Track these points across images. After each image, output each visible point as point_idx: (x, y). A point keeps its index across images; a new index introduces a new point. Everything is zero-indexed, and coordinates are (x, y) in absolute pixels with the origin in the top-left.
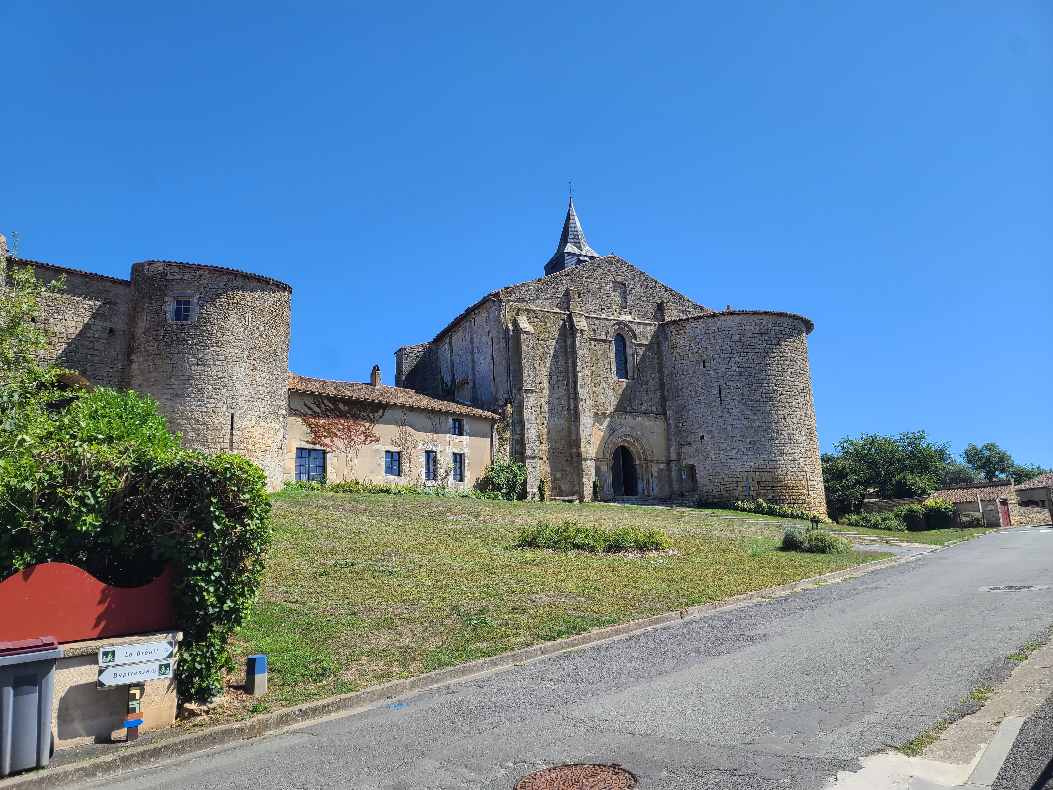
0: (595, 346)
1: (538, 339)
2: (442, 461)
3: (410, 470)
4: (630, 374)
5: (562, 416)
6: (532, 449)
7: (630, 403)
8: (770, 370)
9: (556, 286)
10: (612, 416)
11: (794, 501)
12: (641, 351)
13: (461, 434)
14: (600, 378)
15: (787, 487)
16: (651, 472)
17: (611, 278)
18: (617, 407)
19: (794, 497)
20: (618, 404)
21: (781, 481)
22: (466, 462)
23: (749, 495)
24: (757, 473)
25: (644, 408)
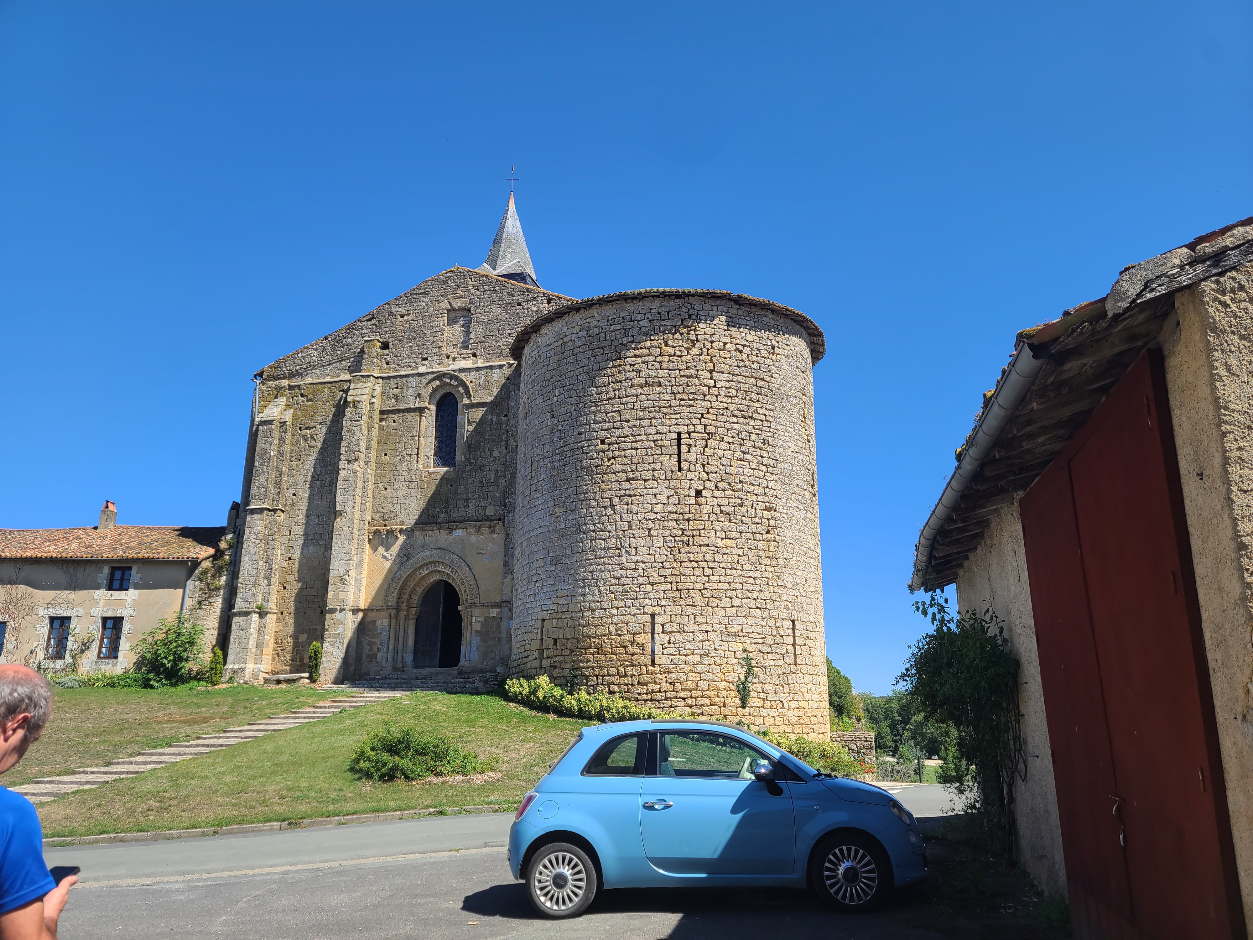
0: (394, 421)
1: (300, 429)
2: (77, 631)
3: (16, 647)
4: (459, 456)
5: (321, 543)
6: (245, 600)
7: (446, 507)
8: (594, 413)
9: (350, 341)
10: (409, 533)
11: (611, 679)
12: (477, 415)
13: (123, 588)
14: (396, 473)
15: (600, 649)
16: (471, 624)
17: (445, 305)
18: (420, 517)
19: (613, 671)
20: (422, 512)
21: (589, 637)
22: (126, 627)
23: (541, 667)
24: (555, 621)
25: (471, 512)
